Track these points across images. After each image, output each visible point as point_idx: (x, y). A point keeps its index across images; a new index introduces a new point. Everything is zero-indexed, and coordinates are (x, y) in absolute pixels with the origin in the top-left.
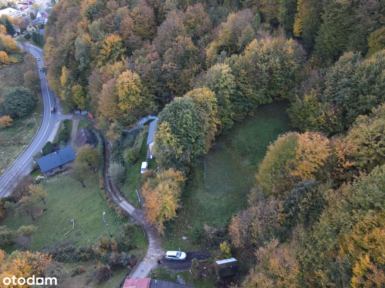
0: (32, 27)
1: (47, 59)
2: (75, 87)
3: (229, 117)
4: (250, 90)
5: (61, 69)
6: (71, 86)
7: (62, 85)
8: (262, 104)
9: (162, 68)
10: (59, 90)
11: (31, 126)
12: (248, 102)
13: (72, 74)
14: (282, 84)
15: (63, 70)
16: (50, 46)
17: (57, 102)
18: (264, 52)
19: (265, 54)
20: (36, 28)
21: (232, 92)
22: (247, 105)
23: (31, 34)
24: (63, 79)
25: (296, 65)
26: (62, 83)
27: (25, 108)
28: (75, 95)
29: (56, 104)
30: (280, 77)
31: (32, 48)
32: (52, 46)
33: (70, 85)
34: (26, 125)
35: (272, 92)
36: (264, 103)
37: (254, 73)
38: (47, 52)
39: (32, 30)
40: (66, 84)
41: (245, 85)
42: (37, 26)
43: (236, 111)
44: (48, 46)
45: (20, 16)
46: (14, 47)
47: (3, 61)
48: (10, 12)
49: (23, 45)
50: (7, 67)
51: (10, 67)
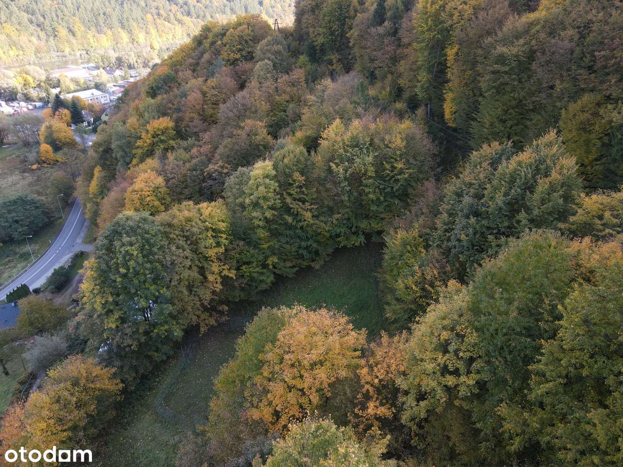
3: (265, 266)
4: (308, 215)
7: (90, 196)
8: (345, 247)
9: (205, 170)
12: (308, 239)
14: (381, 209)
15: (95, 172)
18: (347, 143)
19: (348, 146)
21: (269, 214)
22: (303, 244)
24: (94, 185)
25: (407, 171)
26: (90, 193)
30: (375, 192)
35: (363, 224)
36: (349, 247)
37: (322, 182)
41: (300, 204)
43: (283, 256)
45: (106, 102)
46: (68, 140)
47: (43, 159)
48: (93, 94)
49: (82, 138)
50: (47, 167)
51: (52, 168)
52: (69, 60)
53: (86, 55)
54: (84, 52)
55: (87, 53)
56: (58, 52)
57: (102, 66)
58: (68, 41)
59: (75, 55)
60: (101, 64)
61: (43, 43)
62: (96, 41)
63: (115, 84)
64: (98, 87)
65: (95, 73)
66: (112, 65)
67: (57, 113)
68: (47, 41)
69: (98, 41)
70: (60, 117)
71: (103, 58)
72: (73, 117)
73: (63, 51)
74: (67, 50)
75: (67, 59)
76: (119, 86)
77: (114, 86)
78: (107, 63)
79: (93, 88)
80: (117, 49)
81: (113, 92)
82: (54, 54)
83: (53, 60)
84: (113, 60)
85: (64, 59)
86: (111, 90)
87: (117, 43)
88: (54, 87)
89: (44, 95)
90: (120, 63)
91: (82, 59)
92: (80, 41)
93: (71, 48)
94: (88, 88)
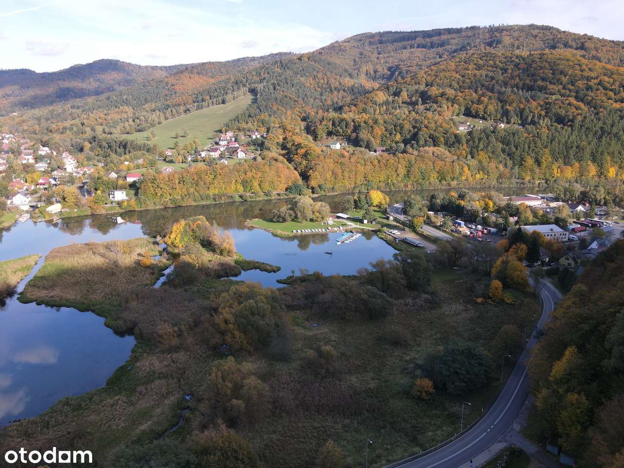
0: (570, 259)
1: (555, 318)
2: (572, 397)
5: (566, 347)
6: (567, 391)
7: (551, 379)
10: (540, 383)
11: (453, 418)
13: (583, 367)
15: (567, 352)
16: (573, 300)
17: (527, 402)
20: (576, 262)
23: (561, 269)
24: (559, 367)
26: (551, 375)
27: (463, 384)
28: (564, 414)
29: (524, 403)
31: (549, 290)
32: (577, 300)
33: (566, 387)
34: (447, 412)
38: (562, 307)
39: (567, 264)
40: (559, 382)
42: (579, 261)
44: (569, 298)
45: (564, 240)
46: (520, 281)
47: (491, 294)
48: (552, 230)
49: (537, 281)
50: (491, 304)
51: (496, 306)
52: (527, 187)
53: (545, 185)
54: (543, 181)
55: (546, 183)
56: (519, 178)
57: (562, 198)
58: (532, 171)
59: (533, 183)
60: (562, 196)
61: (507, 170)
62: (559, 172)
63: (575, 220)
64: (558, 222)
65: (553, 205)
66: (574, 198)
67: (514, 246)
68: (512, 169)
69: (561, 171)
70: (516, 250)
71: (566, 190)
72: (528, 254)
73: (524, 179)
74: (528, 178)
75: (525, 186)
76: (581, 224)
77: (574, 222)
78: (569, 195)
79: (552, 224)
80: (579, 182)
81: (573, 230)
82: (514, 180)
83: (512, 186)
84: (577, 194)
85: (522, 186)
86: (571, 227)
87: (581, 176)
88: (512, 215)
89: (501, 221)
90: (584, 198)
91: (539, 188)
92: (543, 171)
93: (533, 176)
94: (547, 222)
